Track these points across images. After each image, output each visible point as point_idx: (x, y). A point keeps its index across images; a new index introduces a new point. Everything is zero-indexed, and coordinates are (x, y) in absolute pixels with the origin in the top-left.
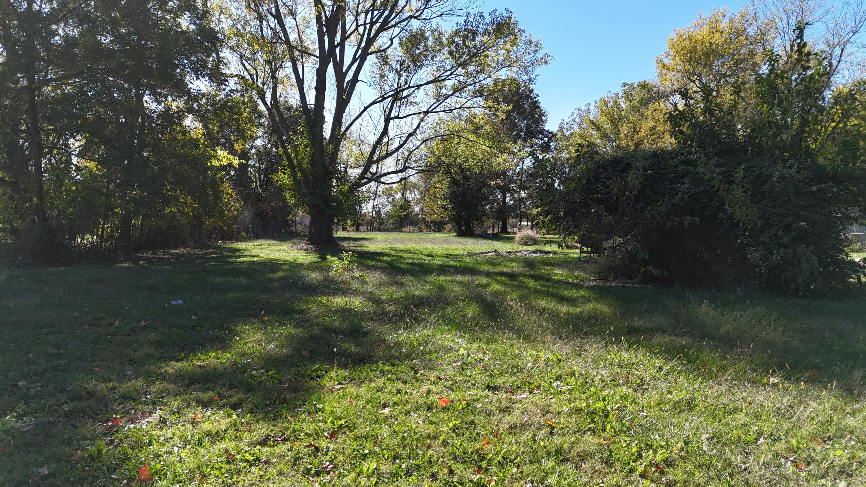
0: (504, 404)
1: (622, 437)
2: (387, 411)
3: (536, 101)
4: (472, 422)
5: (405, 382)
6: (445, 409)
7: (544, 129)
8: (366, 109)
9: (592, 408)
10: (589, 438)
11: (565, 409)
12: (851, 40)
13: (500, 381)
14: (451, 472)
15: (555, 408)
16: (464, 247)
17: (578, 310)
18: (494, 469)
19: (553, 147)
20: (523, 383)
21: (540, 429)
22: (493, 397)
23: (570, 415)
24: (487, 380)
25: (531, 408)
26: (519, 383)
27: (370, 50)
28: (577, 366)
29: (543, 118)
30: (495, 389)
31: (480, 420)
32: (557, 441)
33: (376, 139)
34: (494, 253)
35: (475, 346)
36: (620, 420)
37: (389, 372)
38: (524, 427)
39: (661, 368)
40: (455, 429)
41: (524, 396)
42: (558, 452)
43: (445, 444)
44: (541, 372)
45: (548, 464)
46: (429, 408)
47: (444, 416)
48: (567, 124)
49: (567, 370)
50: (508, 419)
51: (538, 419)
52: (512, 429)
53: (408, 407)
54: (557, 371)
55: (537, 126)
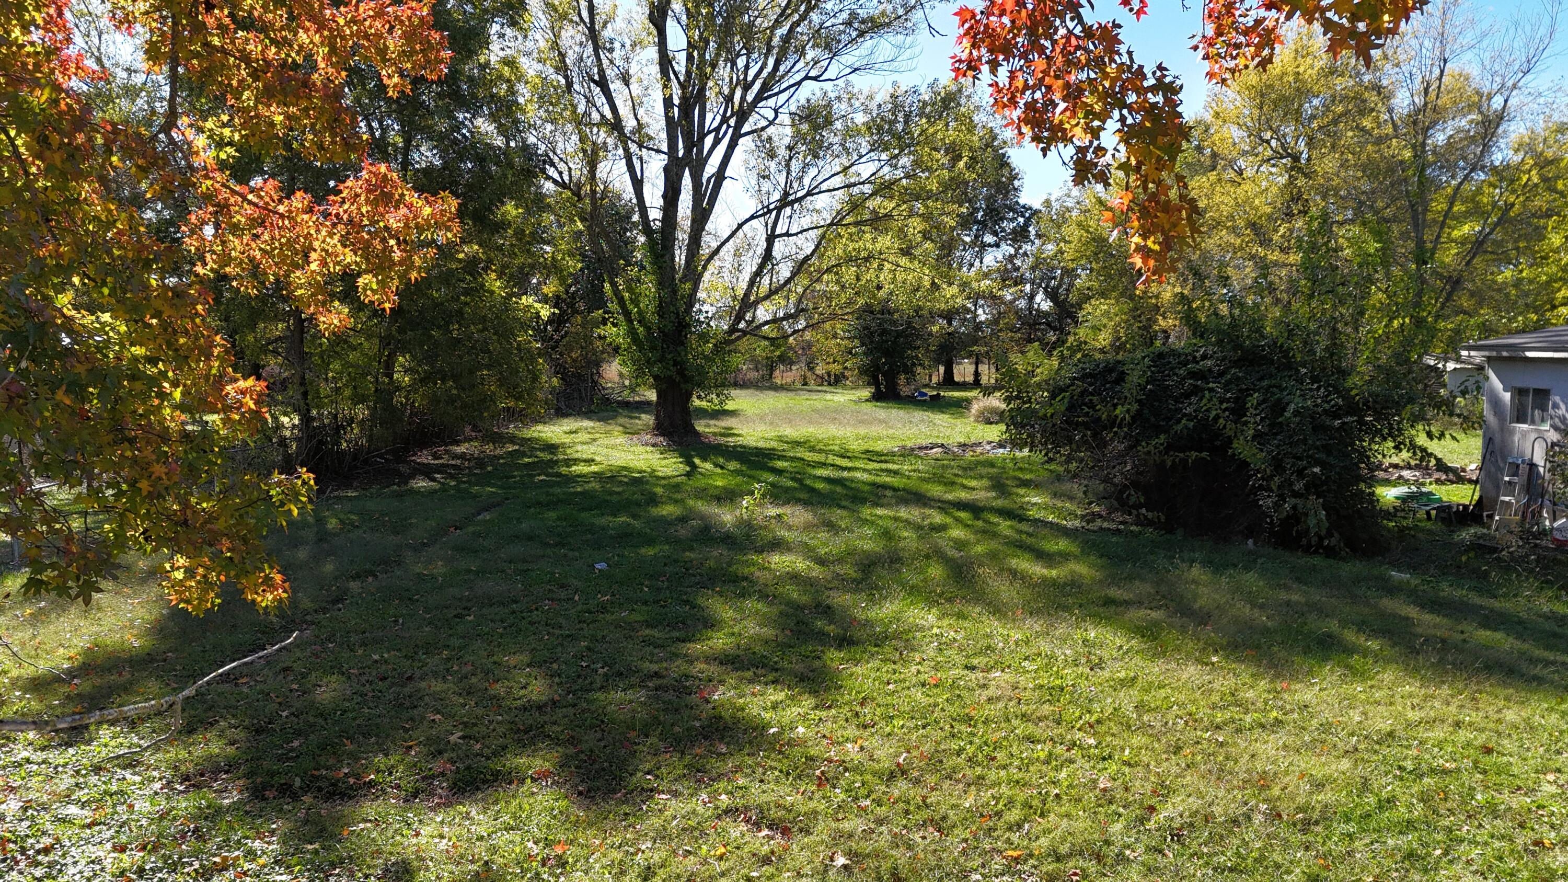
0: (982, 682)
1: (1070, 706)
2: (891, 687)
3: (1004, 155)
4: (959, 696)
5: (894, 663)
6: (936, 686)
7: (1017, 202)
8: (740, 226)
9: (1051, 685)
10: (1046, 706)
11: (1031, 685)
12: (1520, 84)
13: (975, 662)
14: (952, 727)
15: (1022, 684)
16: (891, 432)
17: (1054, 573)
18: (980, 725)
19: (1033, 232)
20: (996, 663)
21: (1010, 700)
22: (972, 676)
23: (1034, 690)
24: (964, 661)
25: (1003, 684)
26: (992, 663)
27: (743, 131)
28: (1045, 646)
29: (1016, 183)
30: (973, 668)
31: (964, 693)
32: (1024, 708)
33: (754, 269)
34: (940, 450)
35: (946, 622)
36: (1072, 694)
37: (878, 653)
38: (998, 699)
39: (1121, 647)
40: (947, 700)
41: (997, 674)
42: (1023, 715)
43: (943, 710)
44: (1012, 652)
45: (1015, 722)
46: (923, 685)
47: (938, 691)
48: (1057, 200)
49: (1035, 651)
50: (986, 694)
51: (1009, 693)
52: (990, 700)
53: (907, 684)
54: (1025, 651)
55: (1006, 196)
